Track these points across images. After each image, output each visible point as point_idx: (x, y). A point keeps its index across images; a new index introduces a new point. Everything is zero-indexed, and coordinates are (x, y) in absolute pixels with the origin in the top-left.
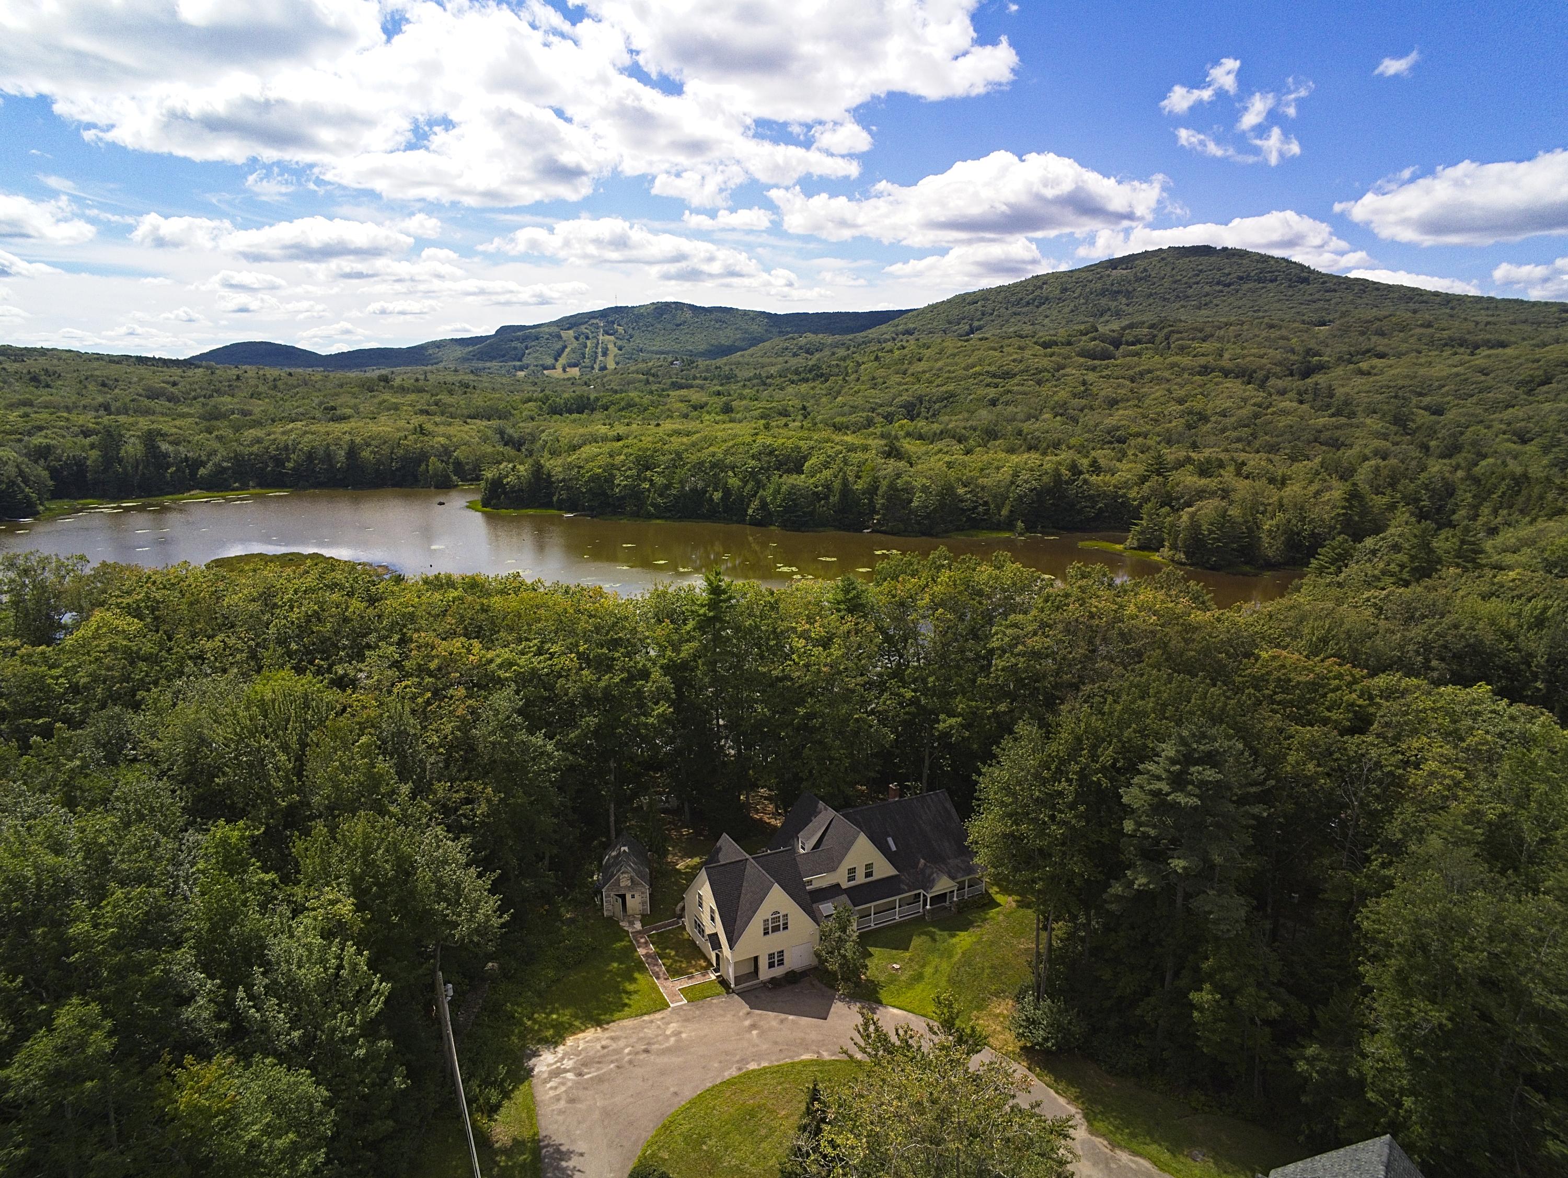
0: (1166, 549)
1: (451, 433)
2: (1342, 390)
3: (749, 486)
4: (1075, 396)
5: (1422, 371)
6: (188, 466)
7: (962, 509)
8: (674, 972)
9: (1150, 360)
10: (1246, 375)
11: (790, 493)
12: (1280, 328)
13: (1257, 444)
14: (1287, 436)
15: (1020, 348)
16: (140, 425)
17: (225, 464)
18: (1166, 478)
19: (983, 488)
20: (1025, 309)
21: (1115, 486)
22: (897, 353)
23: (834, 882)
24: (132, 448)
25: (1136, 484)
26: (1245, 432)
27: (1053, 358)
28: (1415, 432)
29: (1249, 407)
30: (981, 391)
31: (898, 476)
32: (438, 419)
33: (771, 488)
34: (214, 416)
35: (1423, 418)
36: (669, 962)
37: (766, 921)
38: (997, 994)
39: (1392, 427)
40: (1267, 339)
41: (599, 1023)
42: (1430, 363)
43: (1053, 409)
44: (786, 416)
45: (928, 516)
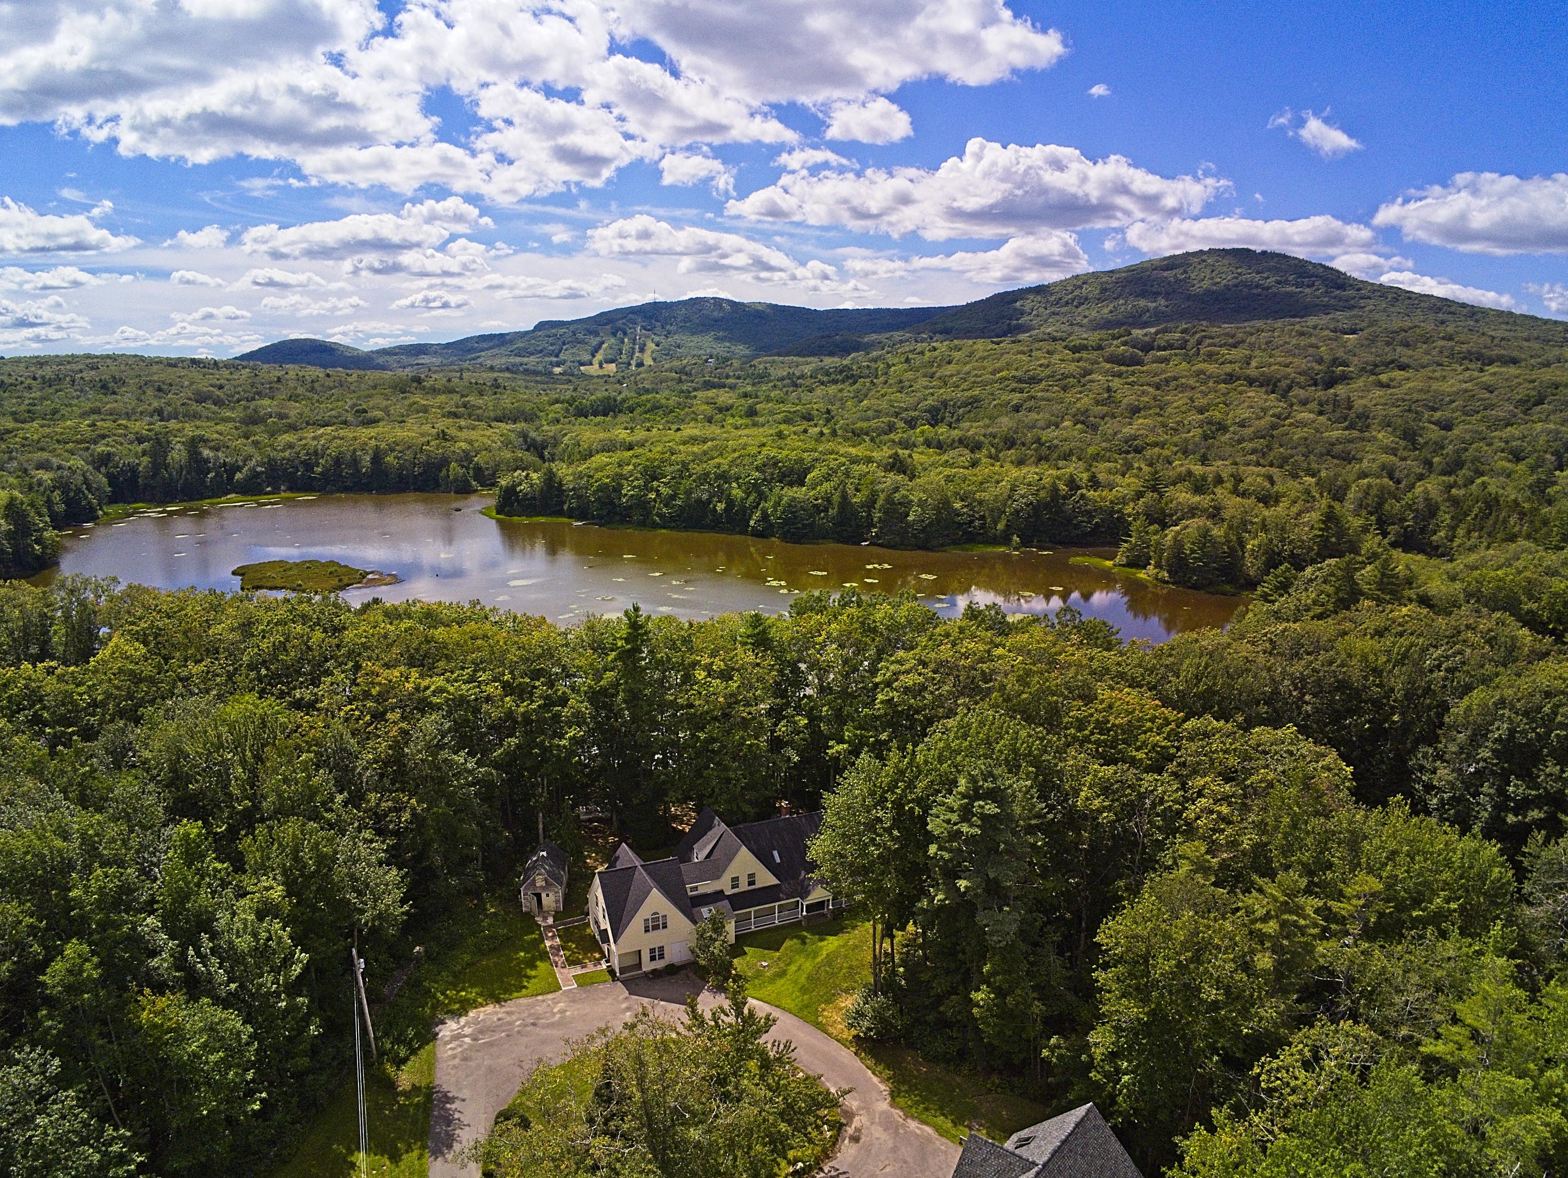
0: (1151, 567)
1: (473, 438)
2: (1360, 402)
3: (752, 498)
4: (1098, 403)
5: (1435, 385)
6: (226, 471)
7: (959, 523)
8: (572, 962)
9: (1178, 367)
10: (1269, 384)
11: (790, 506)
12: (1311, 335)
13: (1271, 456)
14: (1302, 449)
15: (1048, 352)
16: (186, 432)
17: (259, 469)
18: (1161, 496)
19: (980, 503)
20: (1064, 309)
21: (1112, 502)
22: (928, 354)
23: (719, 888)
24: (178, 454)
25: (1133, 500)
26: (1260, 444)
27: (1080, 364)
28: (1423, 447)
29: (1268, 418)
30: (1005, 397)
31: (896, 489)
32: (463, 423)
33: (773, 499)
34: (254, 420)
35: (1434, 433)
36: (568, 953)
37: (646, 920)
38: (846, 991)
39: (1401, 442)
40: (1297, 347)
41: (498, 1001)
42: (1445, 377)
43: (1074, 416)
44: (809, 420)
45: (923, 530)
